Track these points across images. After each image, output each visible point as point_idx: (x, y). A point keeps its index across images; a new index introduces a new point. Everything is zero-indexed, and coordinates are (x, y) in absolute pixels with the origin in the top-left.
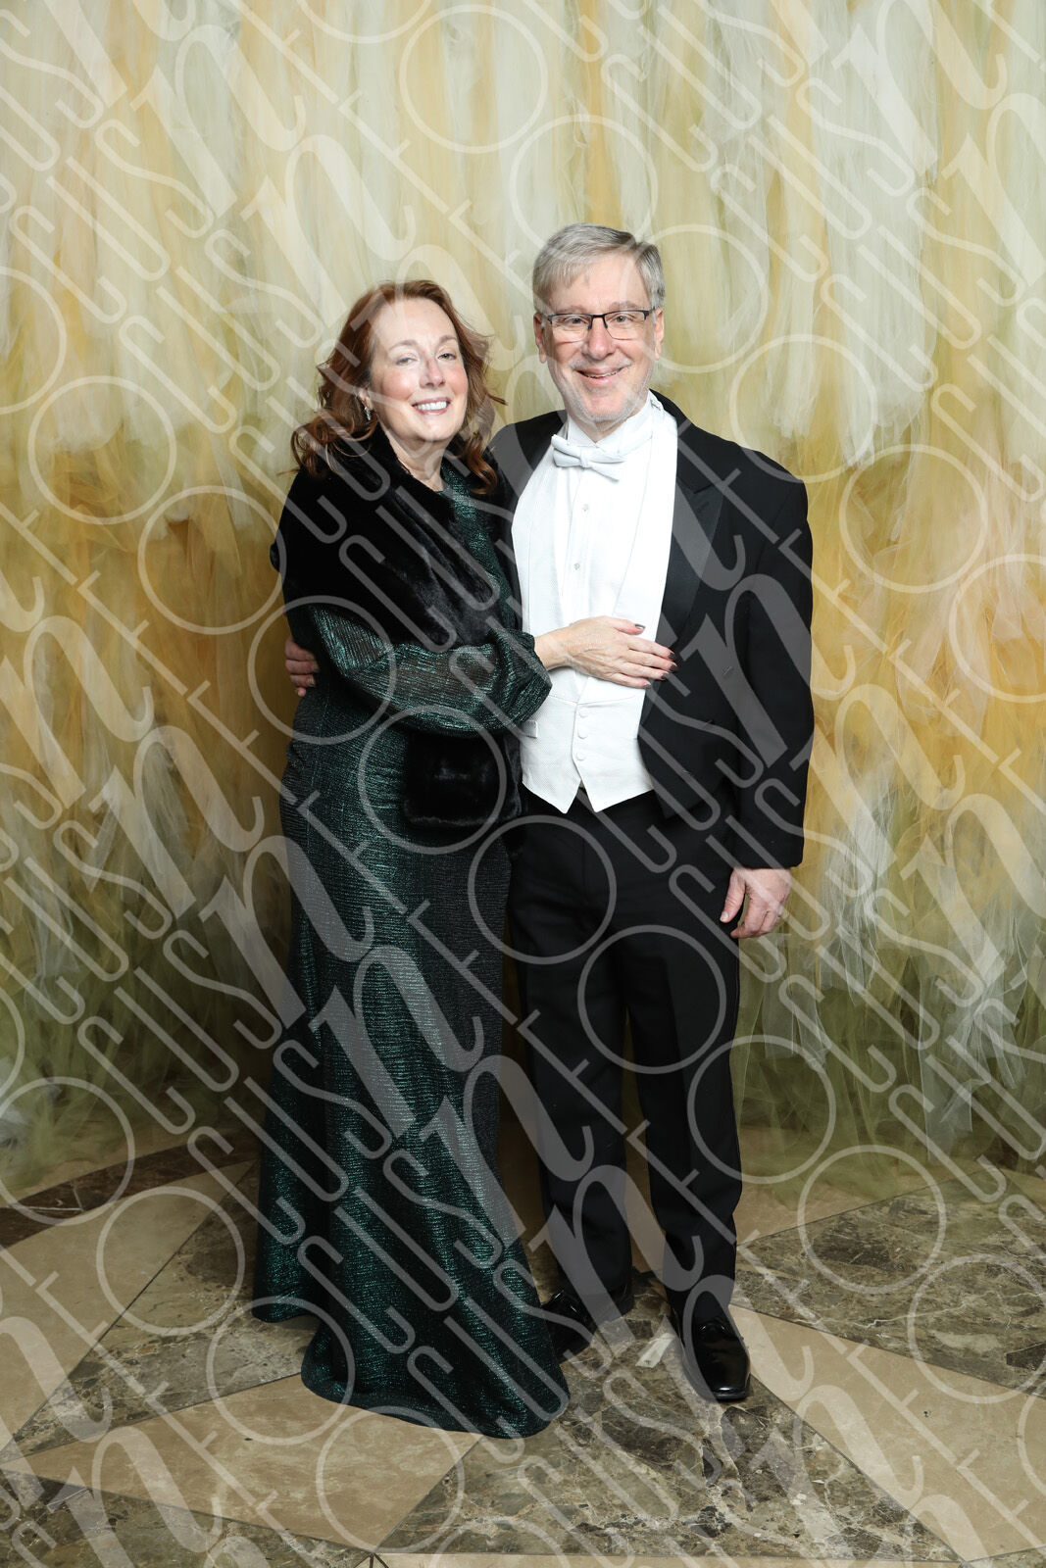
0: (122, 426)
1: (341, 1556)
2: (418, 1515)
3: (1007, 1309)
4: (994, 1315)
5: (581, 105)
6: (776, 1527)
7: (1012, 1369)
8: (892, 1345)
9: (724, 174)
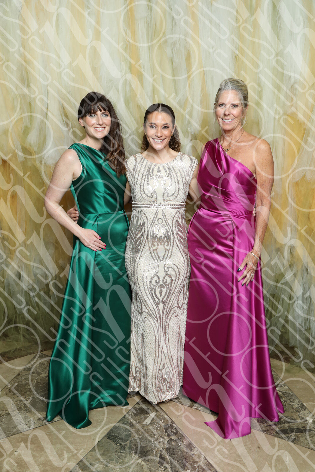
5: (128, 31)
7: (258, 424)
9: (172, 52)
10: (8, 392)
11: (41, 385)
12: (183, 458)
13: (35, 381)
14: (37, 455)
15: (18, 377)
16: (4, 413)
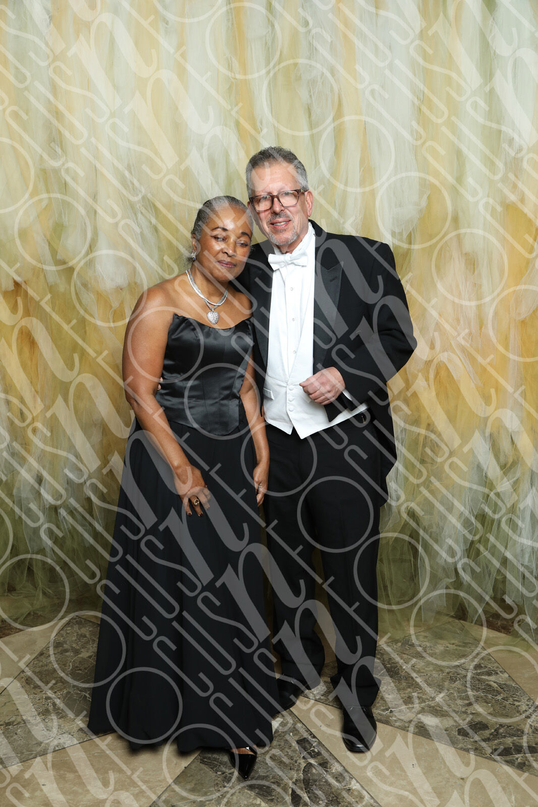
3: (459, 702)
4: (453, 706)
5: (234, 59)
7: (460, 737)
8: (397, 724)
9: (311, 96)
10: (24, 684)
11: (80, 672)
12: (332, 795)
13: (71, 664)
14: (80, 791)
15: (40, 658)
16: (19, 719)
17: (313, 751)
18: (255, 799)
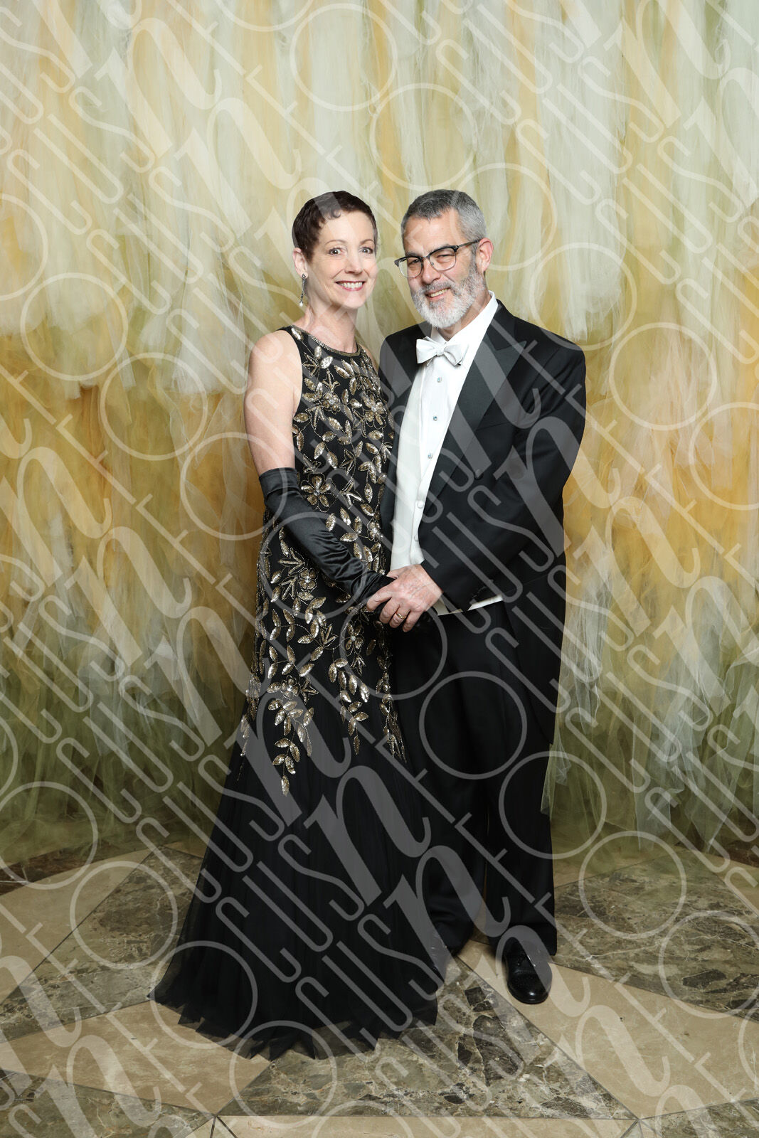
0: (47, 317)
1: (193, 1118)
2: (250, 1089)
3: (687, 947)
4: (678, 952)
5: (373, 87)
6: (506, 1097)
7: (687, 988)
9: (475, 133)
10: (98, 925)
11: (172, 911)
12: (512, 1051)
13: (158, 903)
15: (116, 896)
16: (95, 966)
17: (488, 1003)
18: (410, 1055)
